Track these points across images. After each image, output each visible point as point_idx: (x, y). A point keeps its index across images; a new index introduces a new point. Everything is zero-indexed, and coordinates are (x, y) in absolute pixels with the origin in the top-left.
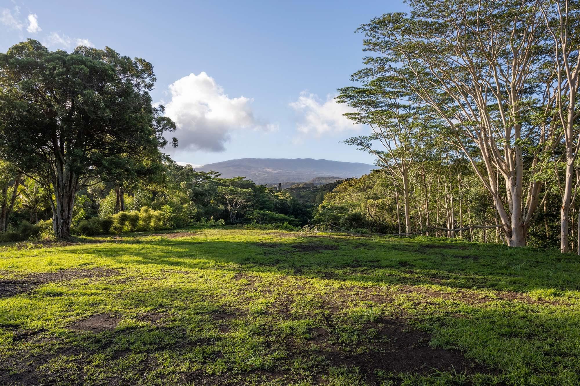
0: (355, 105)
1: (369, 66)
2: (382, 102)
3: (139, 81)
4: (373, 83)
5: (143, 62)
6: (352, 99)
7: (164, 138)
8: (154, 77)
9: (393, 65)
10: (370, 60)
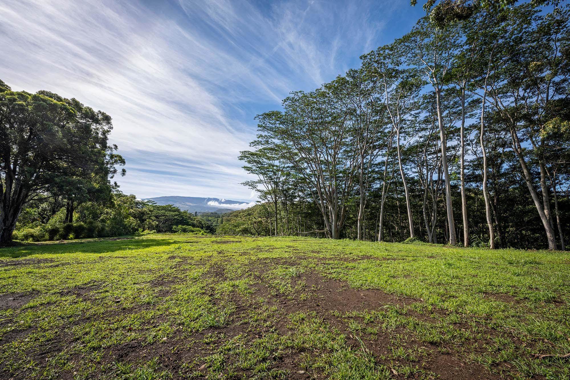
0: (249, 162)
1: (260, 139)
2: (265, 162)
3: (98, 127)
4: (260, 151)
5: (103, 114)
6: (248, 158)
7: (114, 168)
8: (111, 126)
9: (274, 140)
10: (261, 136)
